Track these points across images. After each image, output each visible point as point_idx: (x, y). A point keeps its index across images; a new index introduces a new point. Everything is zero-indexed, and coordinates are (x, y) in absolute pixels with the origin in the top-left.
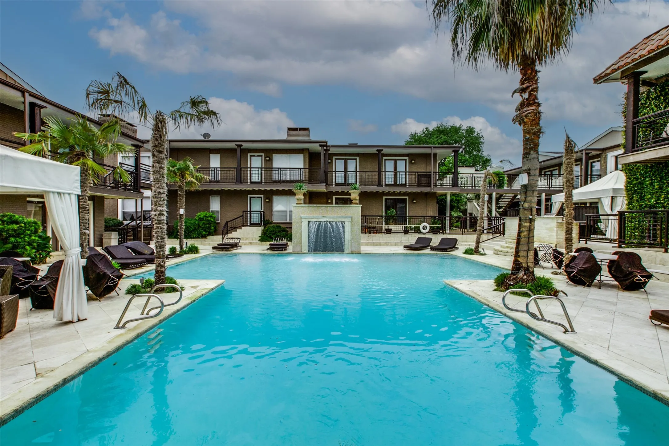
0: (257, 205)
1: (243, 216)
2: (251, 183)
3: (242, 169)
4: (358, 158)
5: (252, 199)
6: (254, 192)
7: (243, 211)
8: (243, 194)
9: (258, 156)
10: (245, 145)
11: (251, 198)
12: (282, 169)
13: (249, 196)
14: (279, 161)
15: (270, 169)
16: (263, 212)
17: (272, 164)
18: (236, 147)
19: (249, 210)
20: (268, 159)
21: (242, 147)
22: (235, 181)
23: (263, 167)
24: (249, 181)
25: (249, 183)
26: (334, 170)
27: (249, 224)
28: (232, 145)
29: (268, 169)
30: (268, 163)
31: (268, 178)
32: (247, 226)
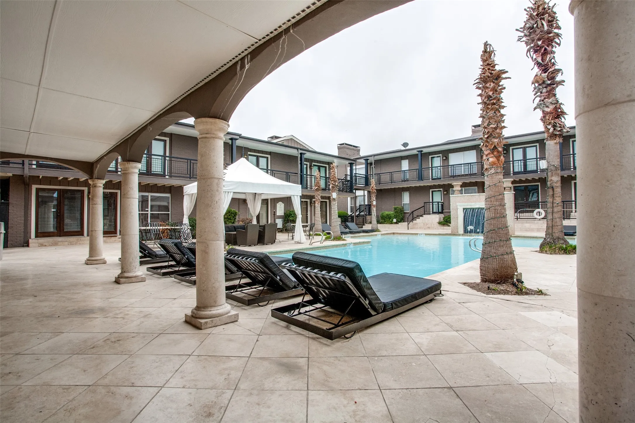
0: (438, 197)
1: (424, 206)
2: (433, 179)
3: (423, 169)
4: (538, 144)
5: (434, 192)
6: (434, 187)
7: (424, 203)
8: (425, 189)
9: (438, 157)
10: (425, 150)
11: (432, 192)
12: (454, 166)
13: (431, 190)
14: (454, 159)
15: (447, 167)
16: (443, 202)
17: (448, 162)
18: (418, 153)
19: (431, 201)
20: (444, 158)
21: (422, 152)
22: (418, 179)
23: (441, 165)
24: (431, 178)
25: (431, 180)
26: (511, 160)
27: (431, 213)
28: (415, 152)
29: (445, 167)
30: (446, 162)
31: (446, 174)
32: (430, 214)
